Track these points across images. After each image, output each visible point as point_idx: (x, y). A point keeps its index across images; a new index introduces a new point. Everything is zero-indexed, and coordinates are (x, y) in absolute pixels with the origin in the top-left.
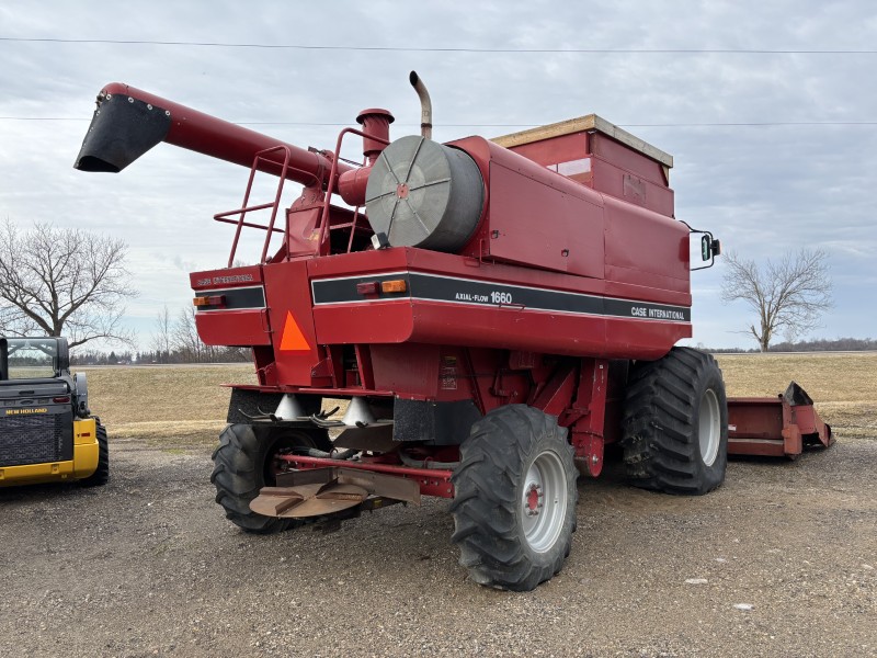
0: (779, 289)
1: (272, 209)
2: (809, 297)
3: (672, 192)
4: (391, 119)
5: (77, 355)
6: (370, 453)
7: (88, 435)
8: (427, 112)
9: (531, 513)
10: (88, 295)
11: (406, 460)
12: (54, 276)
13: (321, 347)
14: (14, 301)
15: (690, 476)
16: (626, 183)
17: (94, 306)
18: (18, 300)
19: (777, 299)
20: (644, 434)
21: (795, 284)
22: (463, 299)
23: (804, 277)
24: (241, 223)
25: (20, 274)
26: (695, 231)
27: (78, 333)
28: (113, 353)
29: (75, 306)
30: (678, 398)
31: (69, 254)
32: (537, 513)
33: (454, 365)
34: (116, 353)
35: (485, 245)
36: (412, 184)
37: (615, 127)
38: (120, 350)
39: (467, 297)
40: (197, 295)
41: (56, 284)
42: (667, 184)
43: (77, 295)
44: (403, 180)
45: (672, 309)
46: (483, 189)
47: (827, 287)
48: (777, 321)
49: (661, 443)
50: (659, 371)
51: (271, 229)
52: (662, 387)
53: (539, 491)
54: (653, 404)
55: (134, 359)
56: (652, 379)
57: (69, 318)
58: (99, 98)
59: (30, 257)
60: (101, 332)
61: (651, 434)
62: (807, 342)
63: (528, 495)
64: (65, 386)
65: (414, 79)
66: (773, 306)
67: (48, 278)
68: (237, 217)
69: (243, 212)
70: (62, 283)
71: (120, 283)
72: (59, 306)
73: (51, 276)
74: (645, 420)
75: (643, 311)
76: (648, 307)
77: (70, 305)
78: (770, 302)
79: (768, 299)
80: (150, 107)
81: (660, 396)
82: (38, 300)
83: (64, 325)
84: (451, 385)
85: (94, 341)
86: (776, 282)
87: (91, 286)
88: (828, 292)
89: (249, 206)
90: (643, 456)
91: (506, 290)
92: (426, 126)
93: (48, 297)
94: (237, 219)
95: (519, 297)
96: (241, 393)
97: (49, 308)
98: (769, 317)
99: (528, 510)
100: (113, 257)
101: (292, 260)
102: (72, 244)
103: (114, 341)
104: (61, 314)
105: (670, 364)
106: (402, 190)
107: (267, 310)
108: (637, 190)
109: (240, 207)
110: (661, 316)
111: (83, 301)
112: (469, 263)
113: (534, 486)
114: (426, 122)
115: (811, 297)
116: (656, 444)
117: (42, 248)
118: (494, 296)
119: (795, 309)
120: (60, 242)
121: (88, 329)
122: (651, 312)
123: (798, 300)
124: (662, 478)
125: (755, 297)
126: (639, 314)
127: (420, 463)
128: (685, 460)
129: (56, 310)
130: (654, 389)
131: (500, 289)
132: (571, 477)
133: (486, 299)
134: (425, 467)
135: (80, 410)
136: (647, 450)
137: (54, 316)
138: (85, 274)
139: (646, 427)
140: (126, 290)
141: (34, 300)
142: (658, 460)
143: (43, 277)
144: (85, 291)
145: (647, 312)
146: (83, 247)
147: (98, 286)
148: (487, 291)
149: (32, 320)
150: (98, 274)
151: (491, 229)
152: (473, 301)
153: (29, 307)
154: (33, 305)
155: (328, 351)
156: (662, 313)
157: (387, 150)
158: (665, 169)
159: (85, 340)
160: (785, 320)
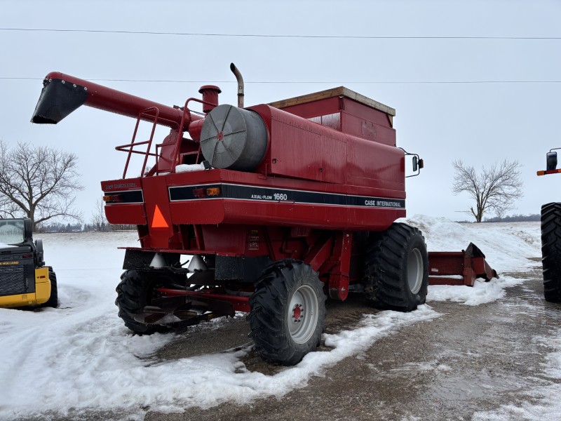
0: (488, 185)
1: (148, 144)
2: (506, 190)
3: (395, 130)
4: (220, 92)
5: (46, 226)
6: (208, 287)
7: (44, 277)
8: (241, 87)
9: (296, 321)
10: (52, 188)
11: (228, 291)
12: (30, 177)
13: (174, 226)
14: (5, 192)
15: (402, 300)
16: (364, 126)
17: (56, 196)
18: (7, 192)
19: (487, 190)
20: (374, 275)
21: (499, 181)
22: (256, 198)
23: (504, 178)
24: (131, 151)
25: (8, 175)
26: (409, 154)
27: (45, 213)
28: (69, 224)
29: (43, 195)
30: (395, 254)
31: (40, 163)
32: (299, 321)
33: (257, 235)
34: (71, 224)
35: (269, 167)
36: (225, 132)
37: (356, 94)
38: (74, 222)
39: (259, 197)
40: (106, 194)
41: (31, 181)
42: (391, 126)
43: (45, 188)
44: (220, 130)
45: (393, 201)
46: (267, 135)
47: (518, 185)
48: (487, 204)
49: (384, 280)
50: (385, 238)
51: (148, 154)
52: (385, 246)
53: (301, 308)
54: (380, 256)
55: (83, 229)
56: (380, 242)
57: (40, 203)
58: (45, 81)
59: (14, 164)
60: (60, 212)
61: (379, 274)
62: (511, 216)
63: (294, 310)
64: (30, 248)
65: (233, 67)
66: (484, 195)
67: (26, 178)
68: (129, 148)
69: (132, 145)
70: (35, 180)
71: (72, 181)
72: (33, 195)
73: (28, 176)
74: (375, 266)
75: (373, 203)
76: (376, 200)
77: (40, 195)
78: (483, 193)
79: (482, 190)
80: (75, 86)
81: (384, 252)
82: (20, 191)
83: (37, 208)
84: (254, 247)
85: (56, 217)
86: (487, 181)
87: (53, 183)
88: (519, 188)
89: (135, 142)
90: (374, 288)
91: (283, 192)
92: (241, 95)
93: (27, 189)
94: (129, 149)
95: (291, 196)
96: (130, 252)
97: (27, 197)
98: (482, 202)
99: (294, 319)
100: (68, 164)
101: (160, 174)
102: (42, 157)
103: (68, 218)
104: (34, 200)
105: (391, 233)
106: (220, 136)
107: (144, 204)
108: (371, 131)
109: (130, 143)
110: (386, 205)
111: (48, 192)
112: (260, 177)
113: (297, 305)
114: (241, 93)
115: (508, 190)
116: (381, 281)
117: (22, 158)
118: (276, 196)
119: (498, 197)
120: (35, 155)
121: (51, 210)
122: (378, 203)
123: (500, 192)
124: (385, 301)
125: (474, 189)
126: (370, 204)
127: (235, 293)
128: (398, 290)
129: (31, 198)
130: (381, 248)
131: (279, 192)
132: (321, 299)
133: (270, 198)
134: (238, 295)
135: (39, 262)
136: (377, 284)
137: (30, 202)
138: (50, 175)
139: (376, 271)
140: (77, 185)
141: (17, 192)
142: (383, 290)
143: (23, 177)
144: (50, 186)
145: (376, 203)
146: (50, 158)
147: (58, 182)
148: (271, 193)
149: (16, 204)
150: (58, 175)
151: (272, 158)
152: (262, 199)
153: (14, 196)
154: (16, 194)
155: (179, 228)
156: (387, 203)
157: (214, 110)
158: (390, 117)
159: (50, 217)
160: (492, 204)
